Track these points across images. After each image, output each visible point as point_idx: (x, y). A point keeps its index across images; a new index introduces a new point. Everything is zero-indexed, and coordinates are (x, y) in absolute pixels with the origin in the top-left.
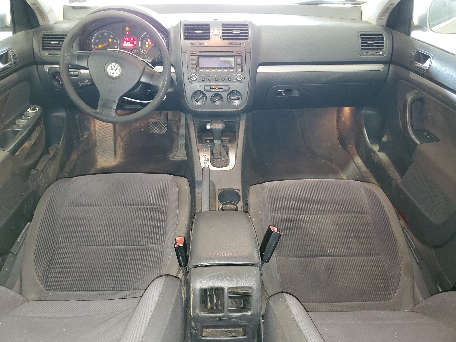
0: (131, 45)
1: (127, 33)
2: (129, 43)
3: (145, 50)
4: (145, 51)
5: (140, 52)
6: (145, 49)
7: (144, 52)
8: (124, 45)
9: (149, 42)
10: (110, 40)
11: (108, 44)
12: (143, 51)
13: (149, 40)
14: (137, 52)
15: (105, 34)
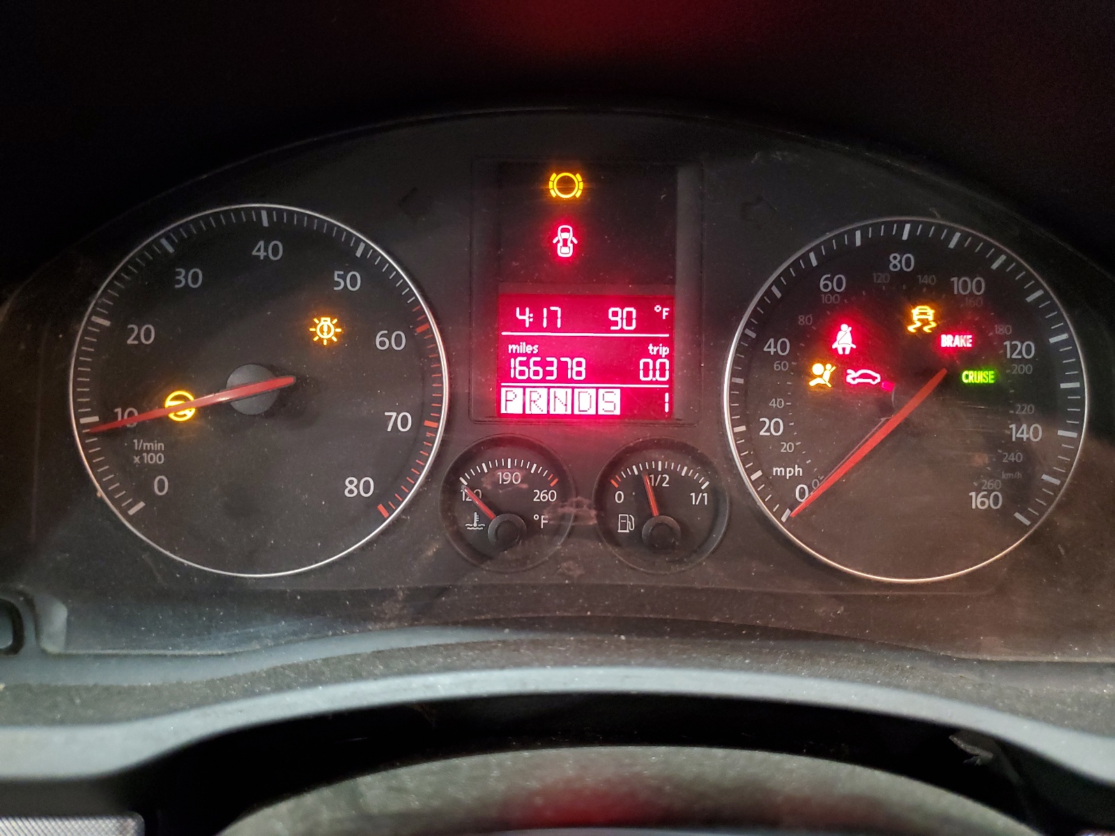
0: (610, 401)
1: (565, 243)
2: (577, 366)
3: (787, 461)
4: (789, 472)
5: (713, 491)
6: (786, 447)
7: (780, 491)
8: (513, 401)
9: (845, 362)
10: (326, 329)
11: (288, 381)
12: (766, 475)
13: (844, 340)
14: (683, 486)
15: (260, 251)
